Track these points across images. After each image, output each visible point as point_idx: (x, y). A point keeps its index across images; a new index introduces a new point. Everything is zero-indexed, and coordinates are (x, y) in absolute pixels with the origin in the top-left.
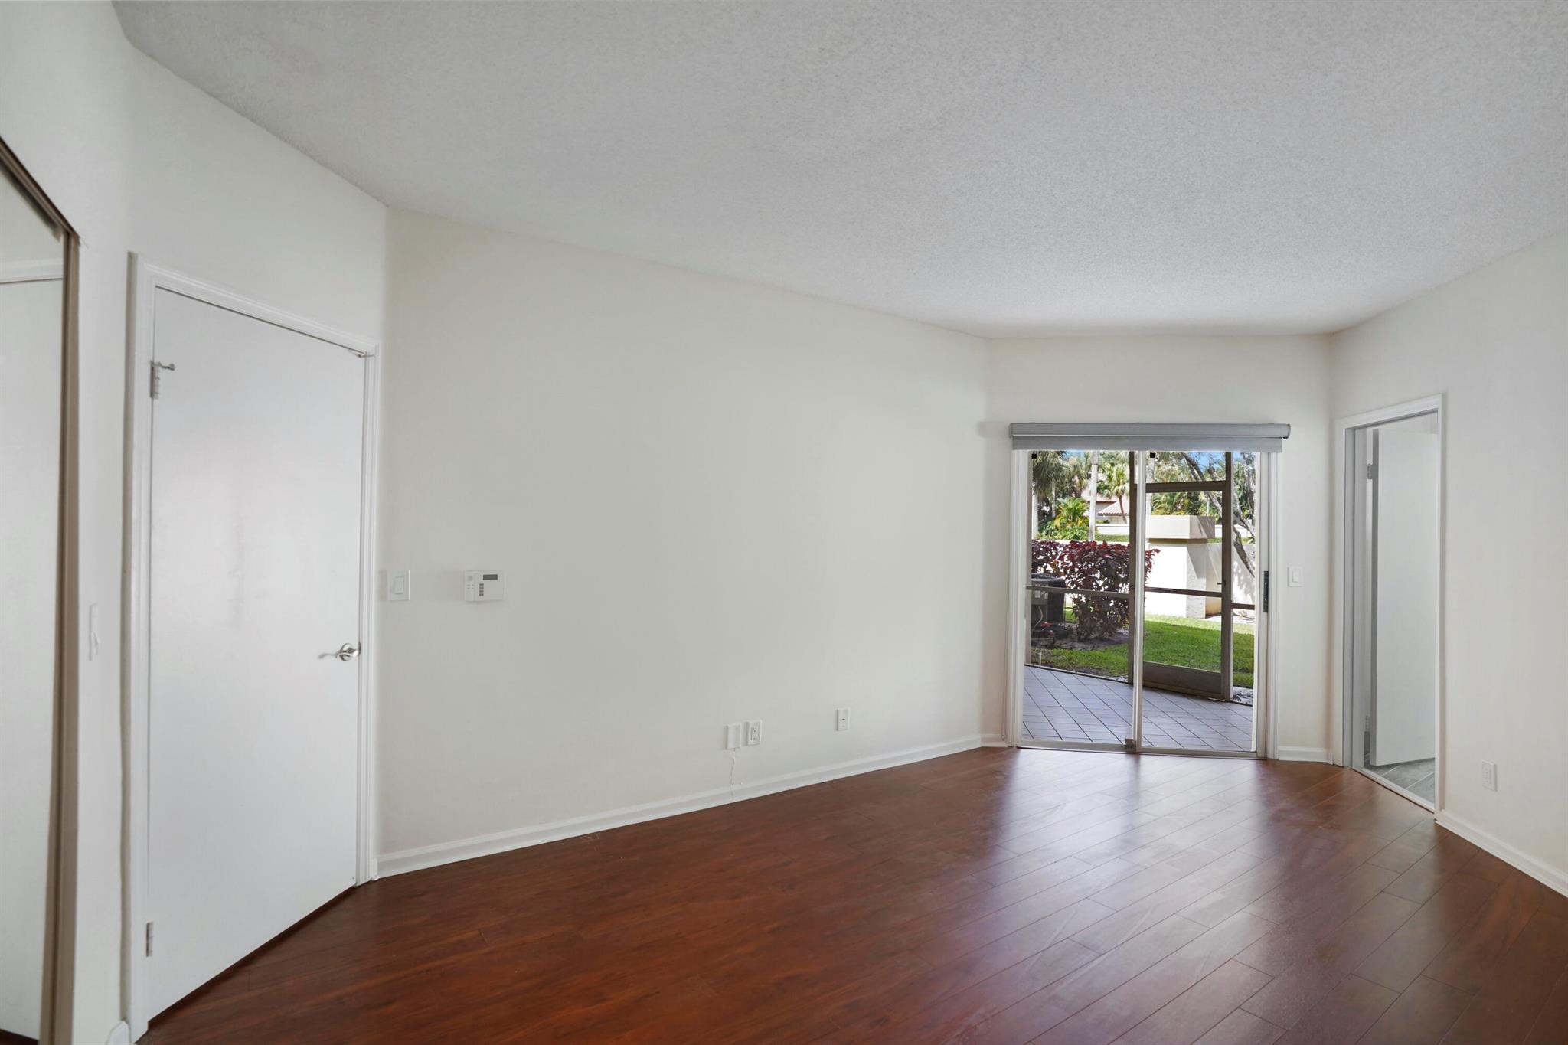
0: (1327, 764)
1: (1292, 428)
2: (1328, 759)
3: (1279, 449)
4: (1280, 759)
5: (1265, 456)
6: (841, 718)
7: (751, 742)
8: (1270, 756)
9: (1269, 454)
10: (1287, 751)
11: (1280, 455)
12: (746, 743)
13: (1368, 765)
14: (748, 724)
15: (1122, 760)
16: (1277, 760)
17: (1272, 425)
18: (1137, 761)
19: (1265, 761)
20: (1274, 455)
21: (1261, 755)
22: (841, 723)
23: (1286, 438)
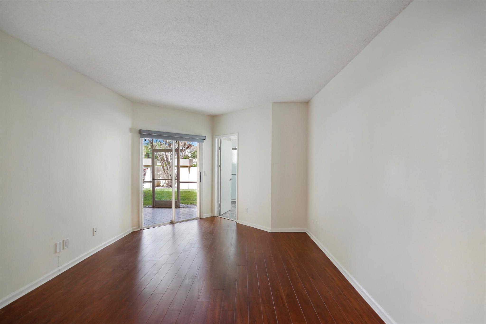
0: (212, 217)
1: (206, 137)
2: (212, 215)
3: (203, 142)
4: (204, 218)
5: (200, 144)
6: (95, 231)
7: (65, 247)
8: (202, 217)
9: (201, 143)
10: (205, 216)
11: (203, 144)
12: (63, 249)
13: (219, 215)
14: (64, 241)
15: (170, 226)
16: (203, 218)
17: (202, 136)
18: (173, 226)
19: (201, 219)
20: (202, 143)
21: (200, 217)
22: (95, 233)
23: (205, 140)
